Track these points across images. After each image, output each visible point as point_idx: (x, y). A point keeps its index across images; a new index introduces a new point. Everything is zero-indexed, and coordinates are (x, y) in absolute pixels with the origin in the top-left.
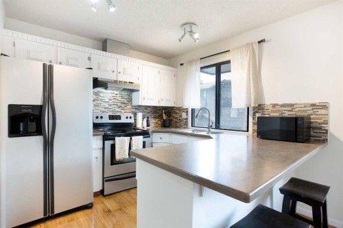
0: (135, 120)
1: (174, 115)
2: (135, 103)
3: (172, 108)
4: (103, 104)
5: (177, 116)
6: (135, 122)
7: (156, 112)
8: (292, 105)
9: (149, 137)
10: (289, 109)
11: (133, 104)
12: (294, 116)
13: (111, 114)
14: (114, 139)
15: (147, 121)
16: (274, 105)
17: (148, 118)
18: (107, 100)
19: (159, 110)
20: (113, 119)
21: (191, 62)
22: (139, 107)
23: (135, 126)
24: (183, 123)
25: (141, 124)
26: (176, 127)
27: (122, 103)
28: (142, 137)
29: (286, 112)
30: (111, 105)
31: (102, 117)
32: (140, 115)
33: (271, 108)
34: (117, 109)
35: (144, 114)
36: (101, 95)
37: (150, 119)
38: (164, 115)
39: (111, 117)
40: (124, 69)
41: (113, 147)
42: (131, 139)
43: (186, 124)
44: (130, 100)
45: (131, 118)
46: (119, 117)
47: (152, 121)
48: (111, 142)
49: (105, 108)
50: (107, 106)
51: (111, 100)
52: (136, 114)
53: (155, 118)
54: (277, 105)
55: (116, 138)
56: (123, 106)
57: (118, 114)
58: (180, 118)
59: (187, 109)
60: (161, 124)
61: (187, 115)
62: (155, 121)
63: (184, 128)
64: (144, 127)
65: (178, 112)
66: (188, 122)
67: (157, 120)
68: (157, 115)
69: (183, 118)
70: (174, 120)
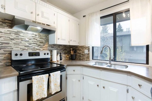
0: (51, 55)
1: (78, 51)
2: (51, 42)
3: (76, 47)
4: (23, 42)
5: (81, 52)
6: (51, 57)
7: (65, 50)
9: (65, 71)
11: (50, 43)
13: (31, 51)
14: (31, 79)
15: (60, 56)
17: (60, 54)
18: (27, 40)
19: (67, 48)
20: (32, 56)
21: (91, 14)
22: (54, 46)
23: (51, 60)
24: (85, 57)
25: (56, 59)
26: (80, 60)
27: (40, 42)
28: (59, 71)
30: (30, 44)
31: (21, 55)
32: (55, 52)
34: (36, 47)
35: (58, 51)
36: (22, 34)
37: (62, 55)
38: (72, 51)
39: (31, 54)
40: (42, 13)
41: (30, 87)
42: (50, 75)
43: (88, 58)
44: (47, 40)
45: (48, 54)
46: (38, 54)
47: (63, 56)
48: (28, 82)
49: (25, 46)
50: (27, 44)
51: (30, 39)
52: (52, 51)
53: (65, 53)
55: (33, 77)
56: (42, 44)
57: (38, 51)
58: (83, 53)
59: (89, 47)
60: (69, 58)
61: (89, 51)
62: (65, 56)
63: (86, 60)
64: (58, 61)
65: (81, 49)
66: (89, 56)
67: (66, 55)
68: (66, 51)
69: (85, 53)
70: (78, 54)
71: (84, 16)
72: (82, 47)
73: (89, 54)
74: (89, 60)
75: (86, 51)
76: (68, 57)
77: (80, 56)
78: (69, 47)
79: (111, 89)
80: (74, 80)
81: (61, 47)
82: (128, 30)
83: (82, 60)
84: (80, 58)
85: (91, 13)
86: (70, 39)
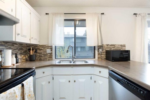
5: (41, 51)
7: (21, 49)
8: (114, 45)
10: (113, 47)
12: (115, 50)
15: (16, 57)
16: (107, 45)
17: (16, 54)
19: (24, 47)
24: (47, 57)
26: (40, 60)
29: (112, 48)
33: (106, 46)
37: (18, 55)
38: (31, 51)
53: (21, 54)
54: (109, 45)
58: (45, 53)
59: (51, 46)
60: (26, 59)
61: (51, 50)
62: (21, 57)
63: (49, 60)
64: (14, 65)
65: (43, 49)
66: (52, 56)
67: (23, 56)
68: (23, 51)
69: (47, 53)
70: (38, 54)
71: (47, 14)
72: (43, 46)
73: (51, 54)
74: (52, 60)
75: (48, 51)
76: (24, 58)
77: (41, 56)
78: (26, 46)
79: (80, 81)
80: (43, 83)
81: (15, 45)
82: (68, 34)
83: (44, 60)
84: (41, 58)
85: (55, 13)
86: (32, 37)
